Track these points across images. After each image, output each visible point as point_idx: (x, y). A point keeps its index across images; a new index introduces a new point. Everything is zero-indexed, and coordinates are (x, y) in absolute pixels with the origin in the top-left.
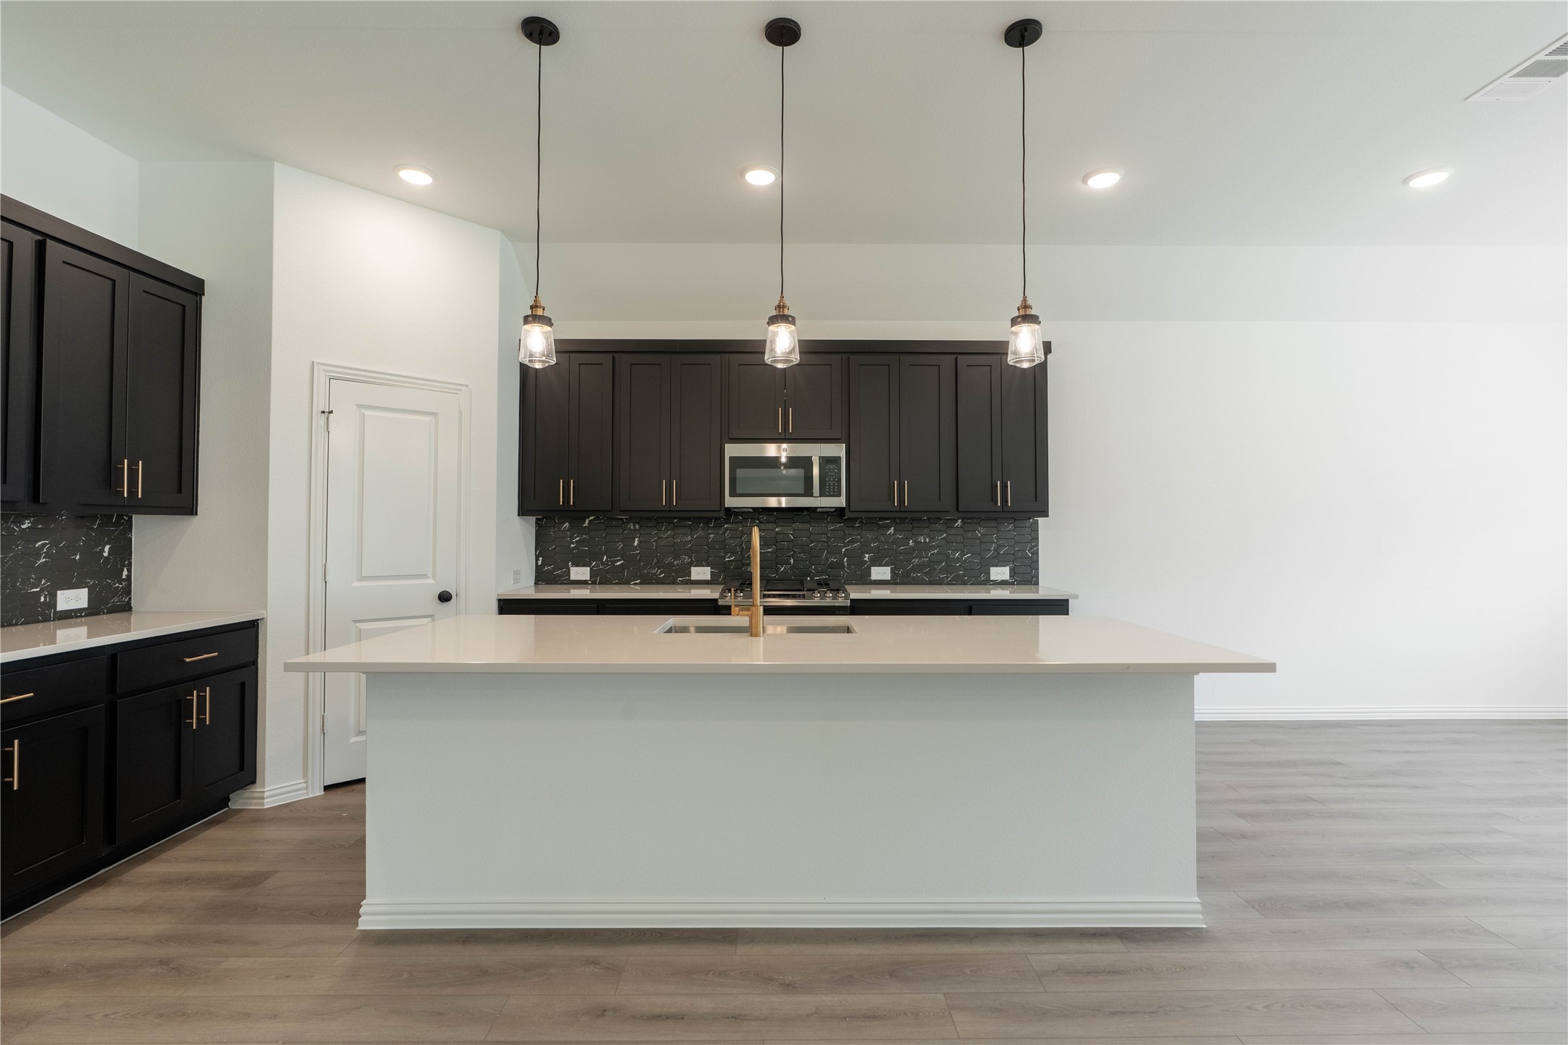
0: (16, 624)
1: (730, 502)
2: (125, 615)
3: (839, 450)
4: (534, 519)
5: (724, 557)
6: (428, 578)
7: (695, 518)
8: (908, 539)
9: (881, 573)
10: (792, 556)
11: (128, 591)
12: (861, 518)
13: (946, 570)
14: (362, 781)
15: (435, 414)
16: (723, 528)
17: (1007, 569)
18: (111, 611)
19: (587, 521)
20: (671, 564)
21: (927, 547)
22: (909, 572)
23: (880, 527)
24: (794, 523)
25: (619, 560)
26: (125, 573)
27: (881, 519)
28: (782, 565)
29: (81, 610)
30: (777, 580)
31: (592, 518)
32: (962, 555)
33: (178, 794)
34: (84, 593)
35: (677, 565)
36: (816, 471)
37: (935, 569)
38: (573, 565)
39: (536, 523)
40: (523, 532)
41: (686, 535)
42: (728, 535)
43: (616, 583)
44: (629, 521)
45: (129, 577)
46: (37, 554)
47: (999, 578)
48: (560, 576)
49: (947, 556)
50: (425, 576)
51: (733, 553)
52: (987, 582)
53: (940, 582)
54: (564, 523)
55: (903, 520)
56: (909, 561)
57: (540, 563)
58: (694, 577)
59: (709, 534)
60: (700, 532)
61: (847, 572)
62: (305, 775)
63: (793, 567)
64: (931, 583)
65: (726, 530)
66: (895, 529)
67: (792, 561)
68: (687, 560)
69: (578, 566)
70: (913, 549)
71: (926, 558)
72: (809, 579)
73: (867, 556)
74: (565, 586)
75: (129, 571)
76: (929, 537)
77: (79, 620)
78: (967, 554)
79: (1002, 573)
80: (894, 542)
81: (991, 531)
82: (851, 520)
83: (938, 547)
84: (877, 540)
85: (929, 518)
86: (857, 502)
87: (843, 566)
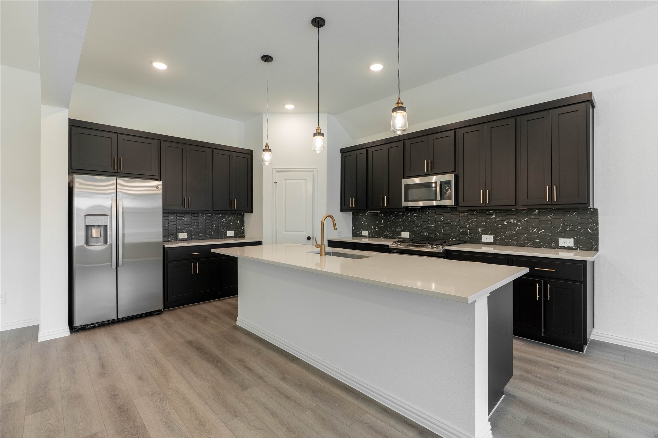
0: (219, 239)
1: (404, 204)
2: (243, 238)
3: (450, 177)
4: (351, 212)
5: (414, 228)
6: (304, 232)
7: (398, 211)
8: (503, 221)
9: (488, 238)
10: (443, 228)
11: (244, 232)
12: (477, 210)
13: (527, 239)
15: (305, 179)
16: (413, 216)
17: (572, 240)
18: (240, 237)
19: (367, 213)
20: (394, 230)
21: (516, 225)
22: (504, 239)
23: (487, 214)
24: (444, 213)
25: (377, 229)
26: (243, 228)
27: (488, 210)
28: (438, 233)
29: (233, 236)
30: (436, 239)
31: (368, 212)
32: (538, 230)
34: (233, 232)
35: (397, 231)
36: (438, 187)
37: (521, 238)
38: (363, 230)
39: (352, 214)
40: (344, 217)
42: (415, 219)
43: (376, 237)
44: (380, 213)
45: (244, 229)
46: (223, 222)
47: (566, 245)
48: (359, 234)
49: (529, 231)
51: (418, 226)
52: (557, 247)
53: (524, 245)
54: (360, 214)
55: (500, 210)
56: (504, 233)
57: (353, 229)
58: (403, 237)
59: (408, 218)
60: (402, 217)
61: (469, 237)
63: (443, 234)
64: (517, 245)
65: (415, 216)
66: (496, 216)
67: (443, 231)
68: (400, 229)
69: (364, 230)
70: (506, 226)
71: (515, 231)
72: (450, 239)
73: (480, 229)
74: (361, 238)
75: (244, 227)
76: (516, 220)
77: (232, 239)
78: (541, 230)
79: (568, 242)
80: (495, 222)
81: (559, 216)
82: (471, 210)
83: (522, 225)
84: (485, 221)
85: (517, 209)
86: (461, 203)
87: (467, 234)
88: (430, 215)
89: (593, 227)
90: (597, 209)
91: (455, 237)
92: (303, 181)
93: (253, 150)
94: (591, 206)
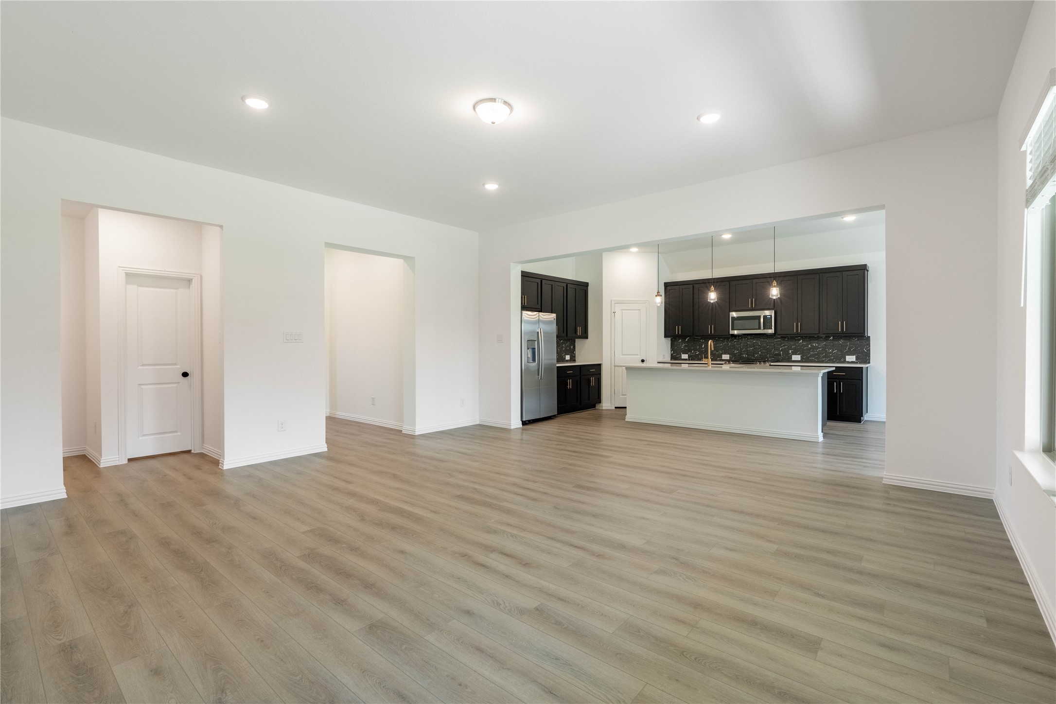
1: (731, 332)
2: (575, 362)
3: (771, 313)
4: (670, 338)
5: (734, 351)
7: (724, 338)
8: (808, 345)
9: (797, 357)
10: (761, 351)
11: (575, 356)
12: (788, 337)
13: (825, 357)
14: (626, 408)
15: (640, 310)
16: (736, 342)
17: (854, 356)
18: (572, 361)
19: (686, 339)
20: (715, 354)
21: (817, 348)
22: (809, 357)
23: (796, 340)
24: (760, 339)
25: (698, 352)
27: (796, 337)
28: (756, 354)
29: (569, 360)
31: (688, 338)
32: (833, 351)
33: (589, 400)
34: (569, 356)
35: (717, 354)
36: (762, 320)
37: (820, 356)
38: (681, 354)
39: (671, 340)
40: (666, 343)
41: (721, 344)
42: (737, 344)
43: (697, 360)
44: (701, 339)
45: (575, 353)
47: (850, 360)
48: (679, 358)
49: (826, 351)
50: (638, 355)
51: (737, 350)
52: (845, 362)
53: (822, 362)
54: (679, 340)
55: (806, 337)
56: (809, 353)
57: (672, 353)
58: (723, 358)
59: (729, 343)
60: (726, 343)
61: (782, 357)
62: (611, 403)
63: (760, 355)
64: (818, 362)
66: (802, 341)
67: (760, 353)
68: (721, 352)
69: (684, 354)
70: (810, 348)
71: (816, 352)
72: (766, 359)
73: (790, 351)
74: (680, 361)
75: (576, 351)
76: (817, 344)
77: (569, 362)
78: (836, 351)
79: (852, 358)
80: (802, 345)
81: (846, 341)
82: (783, 338)
83: (822, 347)
84: (795, 345)
85: (818, 337)
86: (779, 332)
87: (780, 355)
88: (748, 340)
89: (867, 348)
90: (870, 337)
91: (770, 357)
92: (638, 311)
93: (588, 283)
94: (866, 335)
